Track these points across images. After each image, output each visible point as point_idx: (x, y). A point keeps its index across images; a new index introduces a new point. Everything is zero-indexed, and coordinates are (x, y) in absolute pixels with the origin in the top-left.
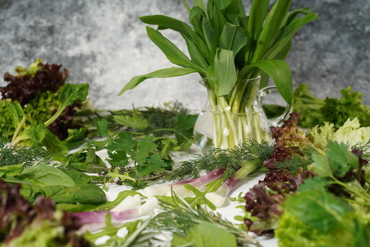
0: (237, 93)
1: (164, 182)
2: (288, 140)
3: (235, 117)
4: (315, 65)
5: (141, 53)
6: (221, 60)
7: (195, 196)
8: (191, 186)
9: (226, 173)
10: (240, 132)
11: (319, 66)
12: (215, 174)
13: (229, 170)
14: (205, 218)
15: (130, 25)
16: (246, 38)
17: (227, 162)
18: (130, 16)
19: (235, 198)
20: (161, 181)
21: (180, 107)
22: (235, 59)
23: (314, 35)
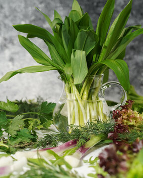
0: (86, 85)
1: (30, 150)
2: (125, 119)
3: (84, 104)
4: (136, 77)
5: (13, 65)
6: (76, 57)
7: (55, 159)
8: (53, 152)
9: (79, 143)
10: (88, 114)
11: (139, 78)
12: (70, 143)
13: (81, 141)
14: (65, 174)
15: (5, 45)
16: (95, 42)
17: (80, 134)
18: (5, 39)
19: (87, 161)
20: (28, 149)
21: (42, 101)
22: (86, 57)
23: (136, 57)
